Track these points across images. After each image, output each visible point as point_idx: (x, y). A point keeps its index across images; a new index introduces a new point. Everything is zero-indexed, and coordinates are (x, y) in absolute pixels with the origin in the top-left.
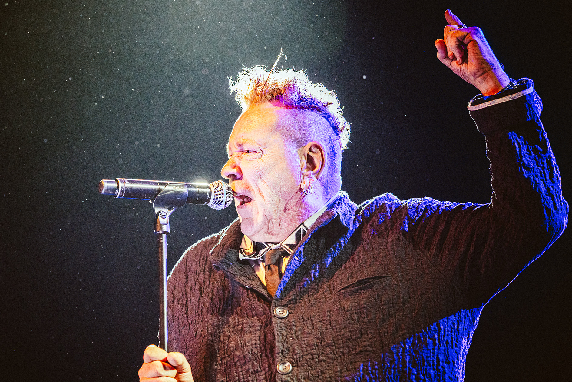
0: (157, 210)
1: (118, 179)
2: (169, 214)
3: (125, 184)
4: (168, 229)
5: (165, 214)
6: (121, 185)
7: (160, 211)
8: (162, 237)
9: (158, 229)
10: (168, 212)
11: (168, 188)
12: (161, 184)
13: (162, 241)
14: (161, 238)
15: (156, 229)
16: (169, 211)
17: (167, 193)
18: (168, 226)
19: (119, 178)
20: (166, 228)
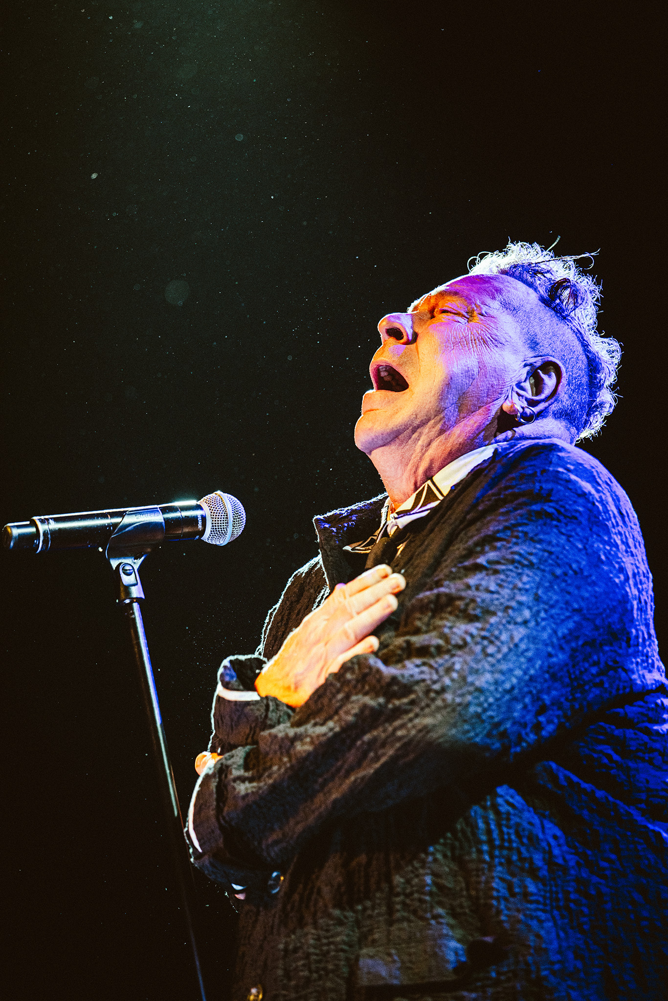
0: (114, 563)
1: (35, 518)
2: (136, 567)
3: (48, 525)
4: (140, 593)
5: (131, 568)
6: (42, 528)
7: (120, 564)
8: (132, 609)
9: (123, 595)
10: (134, 563)
11: (127, 520)
12: (113, 515)
13: (133, 616)
14: (131, 612)
15: (119, 597)
16: (136, 561)
17: (127, 529)
18: (139, 588)
19: (36, 516)
20: (137, 592)
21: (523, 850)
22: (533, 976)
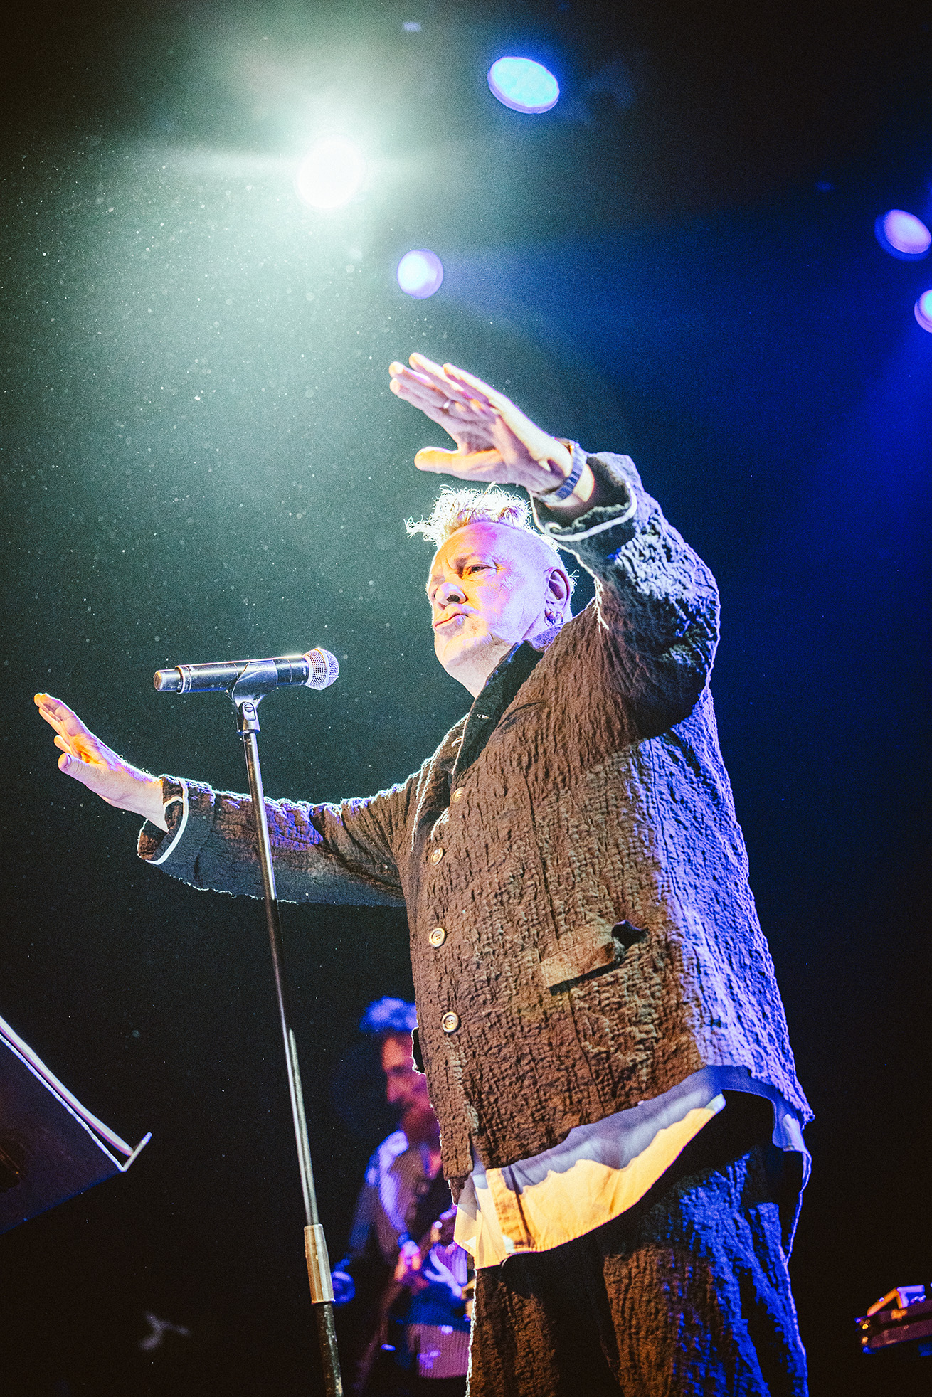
0: (238, 702)
1: (179, 667)
2: (255, 705)
3: (190, 673)
4: (257, 727)
5: (251, 706)
6: (185, 674)
7: (243, 703)
9: (244, 727)
11: (249, 669)
12: (238, 665)
13: (250, 744)
14: (249, 740)
15: (241, 728)
16: (255, 701)
17: (249, 677)
18: (256, 722)
19: (181, 665)
20: (254, 725)
21: (645, 851)
22: (664, 942)
